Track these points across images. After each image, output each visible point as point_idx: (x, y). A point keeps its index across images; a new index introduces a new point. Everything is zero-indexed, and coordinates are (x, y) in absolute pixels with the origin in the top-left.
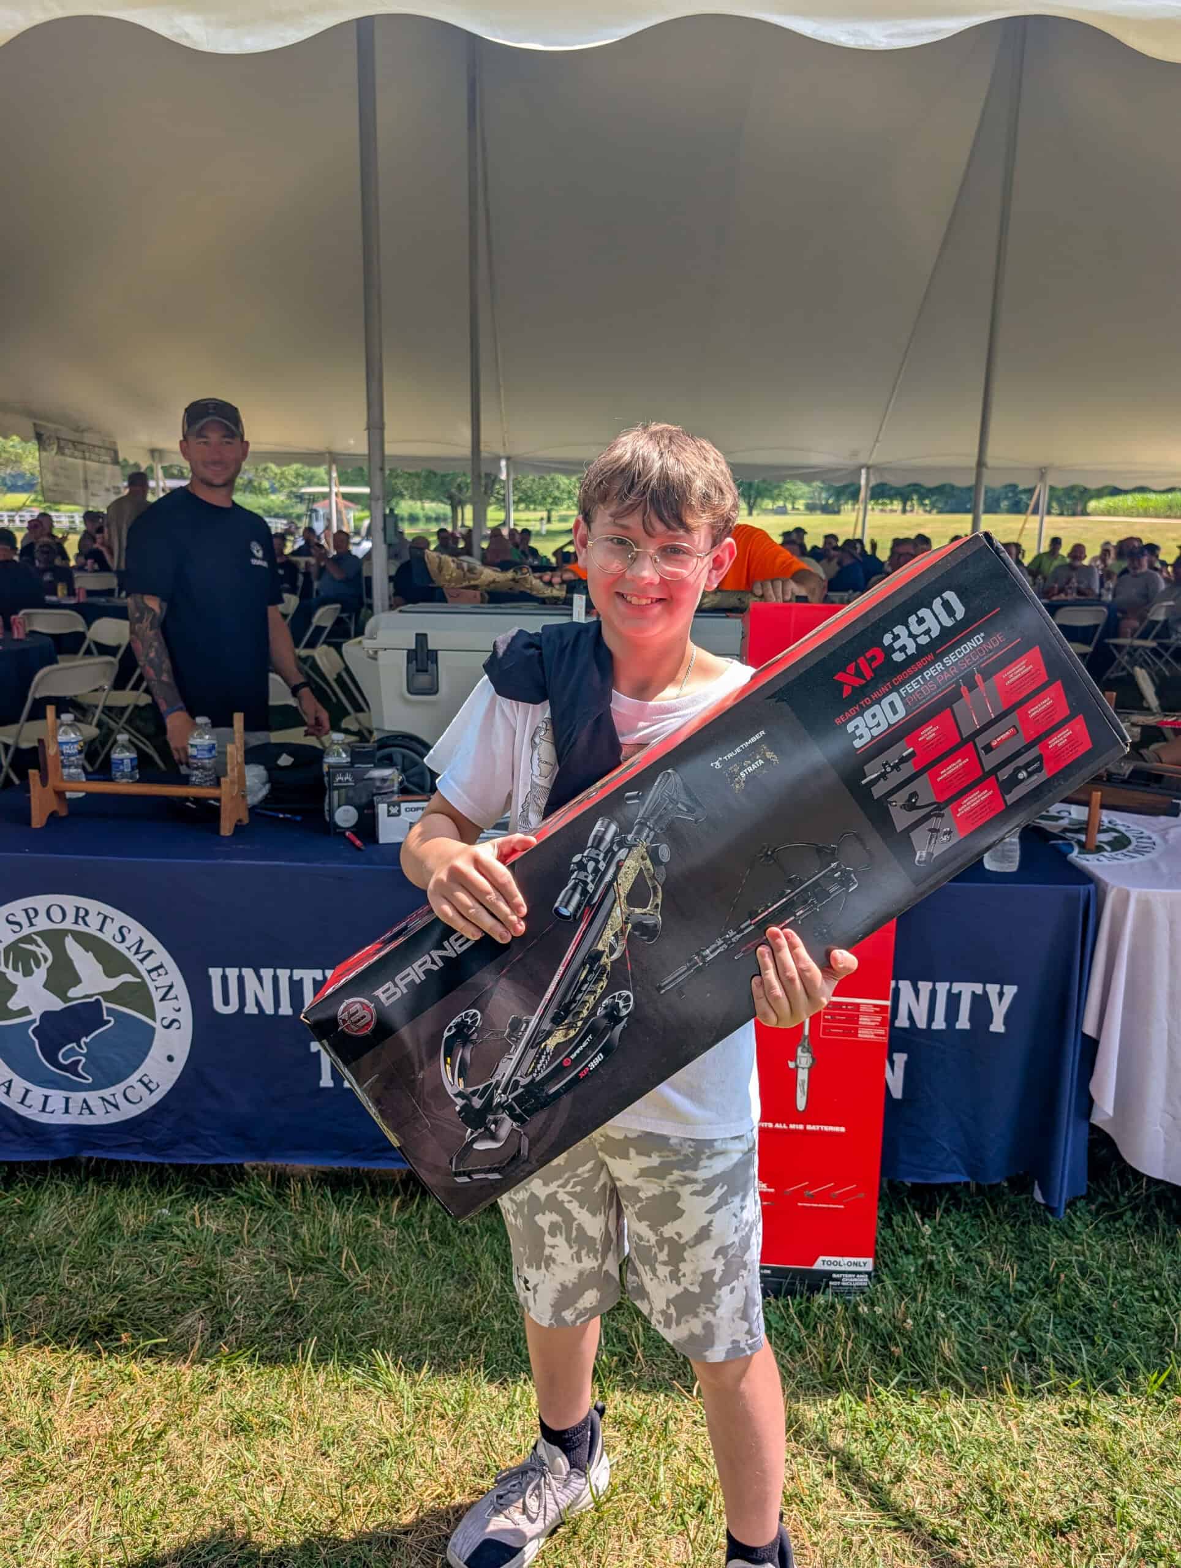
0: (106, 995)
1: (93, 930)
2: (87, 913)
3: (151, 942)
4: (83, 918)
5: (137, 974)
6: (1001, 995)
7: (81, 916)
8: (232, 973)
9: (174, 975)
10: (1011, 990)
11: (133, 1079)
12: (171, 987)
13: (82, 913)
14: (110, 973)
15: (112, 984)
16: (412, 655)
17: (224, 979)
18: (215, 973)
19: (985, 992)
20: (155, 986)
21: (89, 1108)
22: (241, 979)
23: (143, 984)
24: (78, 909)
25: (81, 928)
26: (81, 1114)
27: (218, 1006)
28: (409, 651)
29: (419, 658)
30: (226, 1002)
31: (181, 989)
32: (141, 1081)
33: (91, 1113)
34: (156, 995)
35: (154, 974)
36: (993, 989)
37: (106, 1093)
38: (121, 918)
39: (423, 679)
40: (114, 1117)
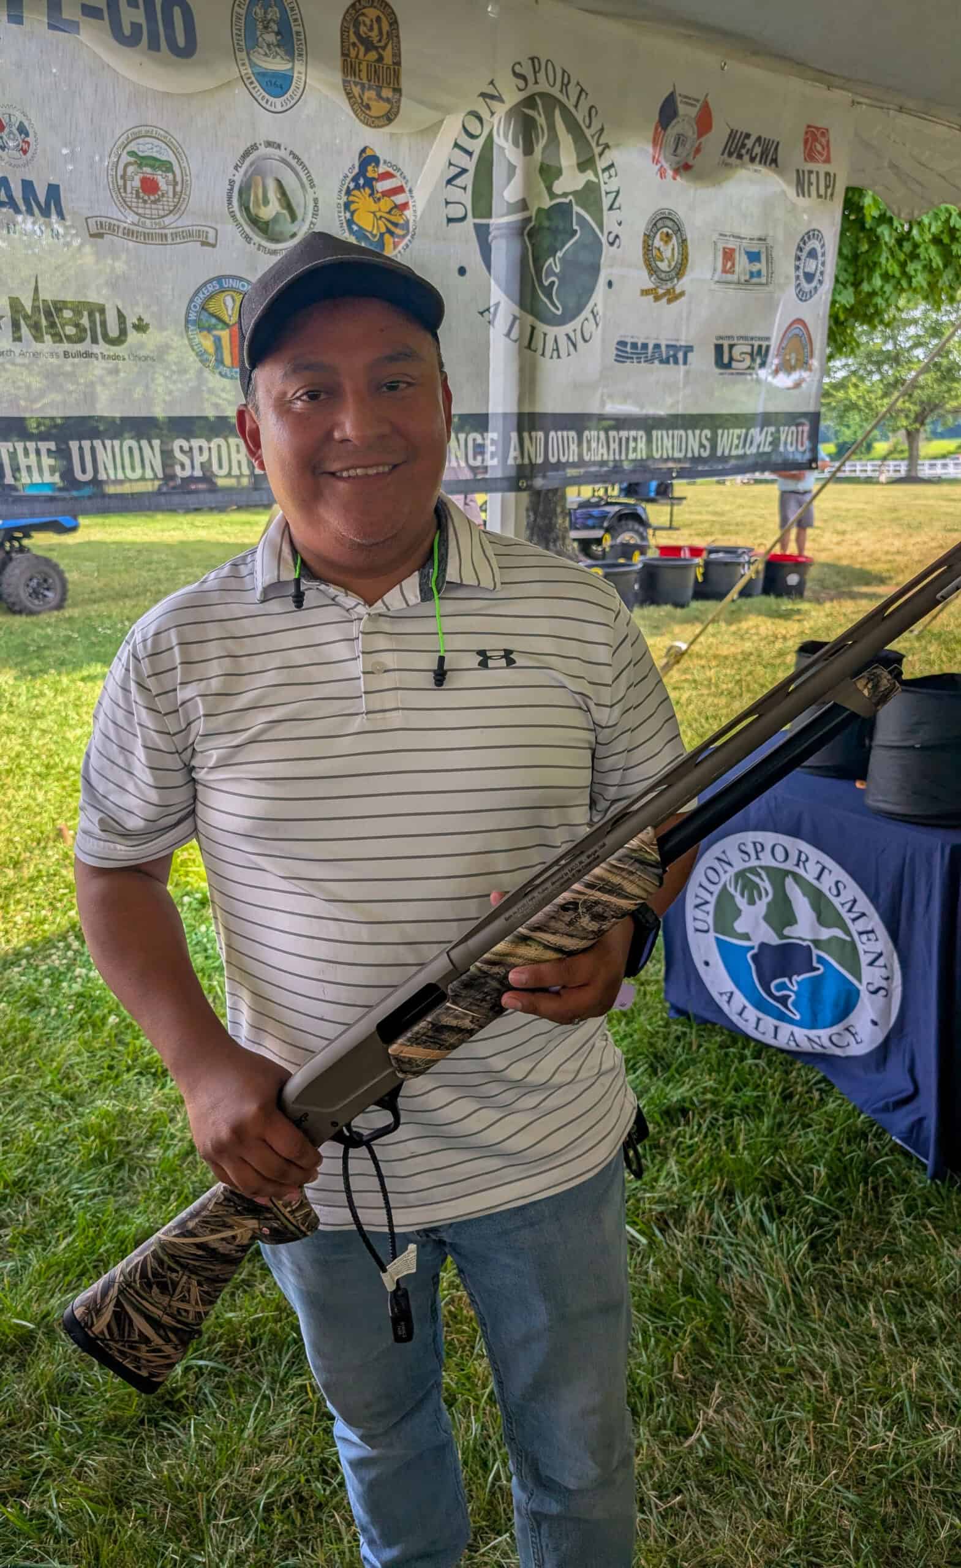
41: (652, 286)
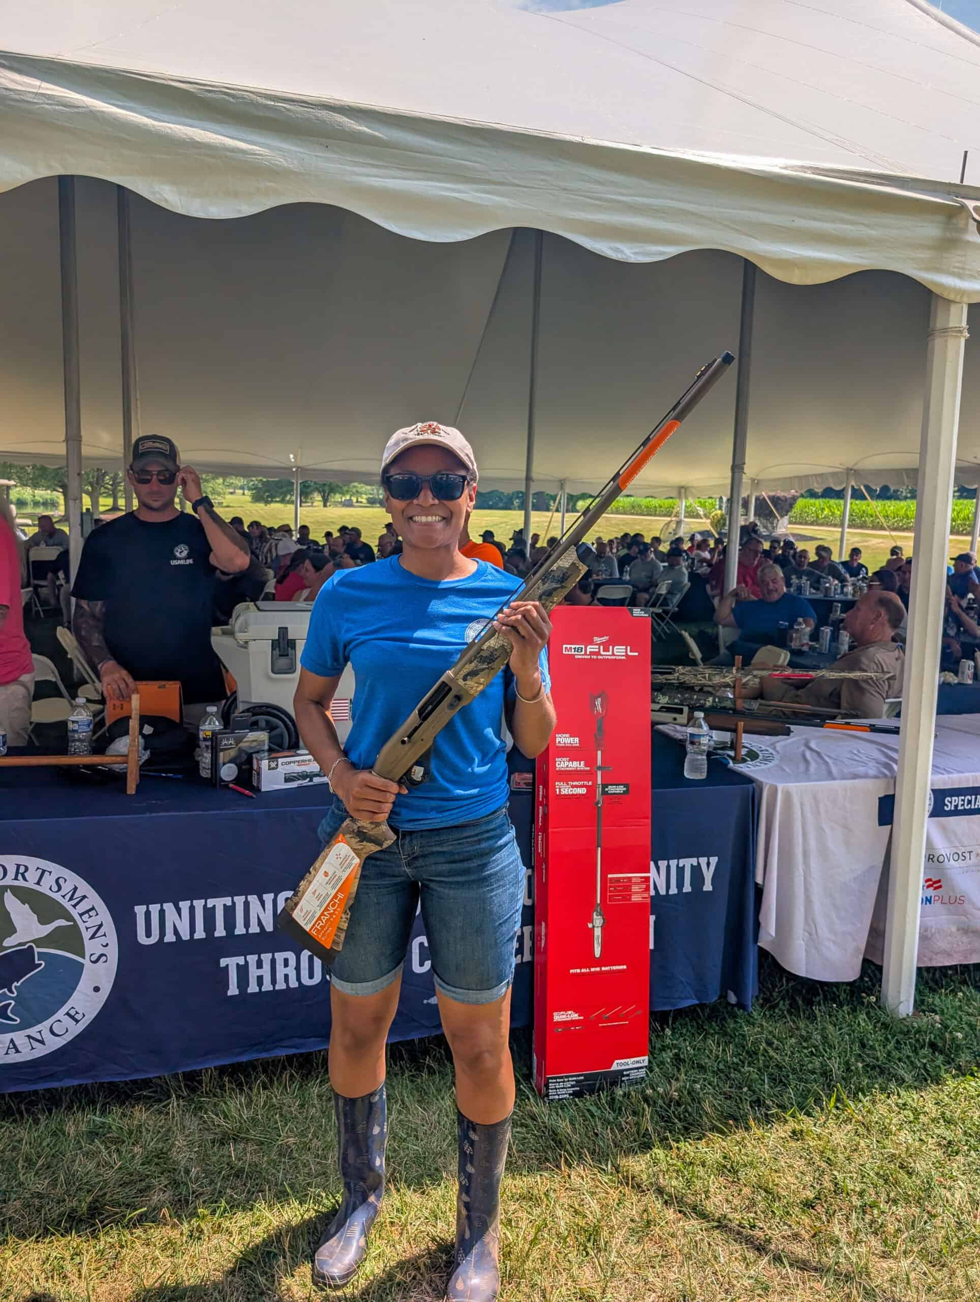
0: (39, 942)
1: (31, 884)
2: (27, 869)
3: (84, 888)
4: (23, 875)
5: (69, 918)
6: (708, 864)
7: (21, 872)
8: (155, 909)
9: (104, 916)
10: (714, 860)
11: (60, 1014)
12: (101, 926)
13: (22, 870)
14: (43, 920)
15: (46, 930)
16: (275, 644)
17: (148, 914)
18: (140, 910)
19: (699, 863)
20: (85, 926)
21: (15, 1047)
22: (162, 913)
23: (76, 927)
24: (18, 866)
25: (20, 883)
26: (7, 1053)
27: (142, 939)
28: (273, 641)
29: (281, 646)
30: (148, 934)
31: (109, 927)
32: (68, 1014)
33: (17, 1051)
34: (86, 935)
35: (85, 917)
36: (703, 861)
37: (32, 1031)
38: (56, 870)
39: (283, 662)
40: (40, 1051)
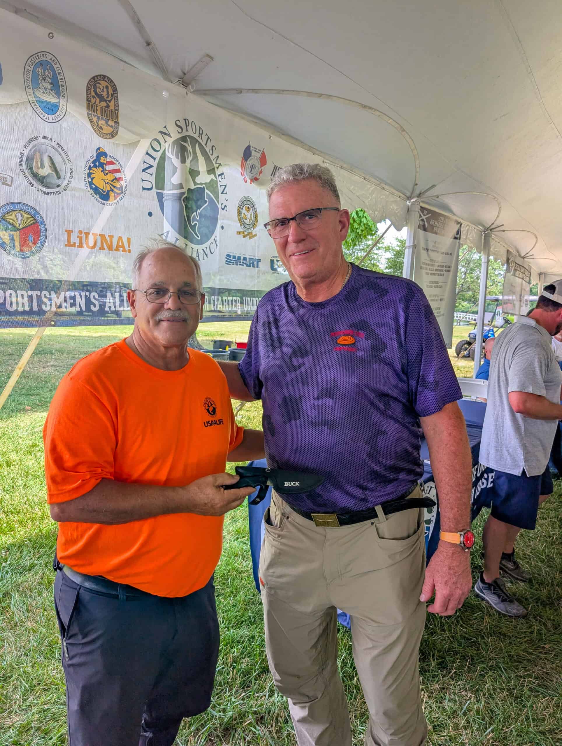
41: (242, 230)
